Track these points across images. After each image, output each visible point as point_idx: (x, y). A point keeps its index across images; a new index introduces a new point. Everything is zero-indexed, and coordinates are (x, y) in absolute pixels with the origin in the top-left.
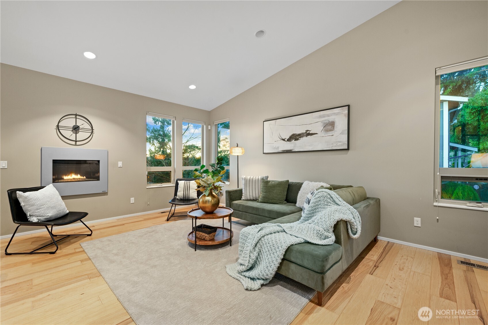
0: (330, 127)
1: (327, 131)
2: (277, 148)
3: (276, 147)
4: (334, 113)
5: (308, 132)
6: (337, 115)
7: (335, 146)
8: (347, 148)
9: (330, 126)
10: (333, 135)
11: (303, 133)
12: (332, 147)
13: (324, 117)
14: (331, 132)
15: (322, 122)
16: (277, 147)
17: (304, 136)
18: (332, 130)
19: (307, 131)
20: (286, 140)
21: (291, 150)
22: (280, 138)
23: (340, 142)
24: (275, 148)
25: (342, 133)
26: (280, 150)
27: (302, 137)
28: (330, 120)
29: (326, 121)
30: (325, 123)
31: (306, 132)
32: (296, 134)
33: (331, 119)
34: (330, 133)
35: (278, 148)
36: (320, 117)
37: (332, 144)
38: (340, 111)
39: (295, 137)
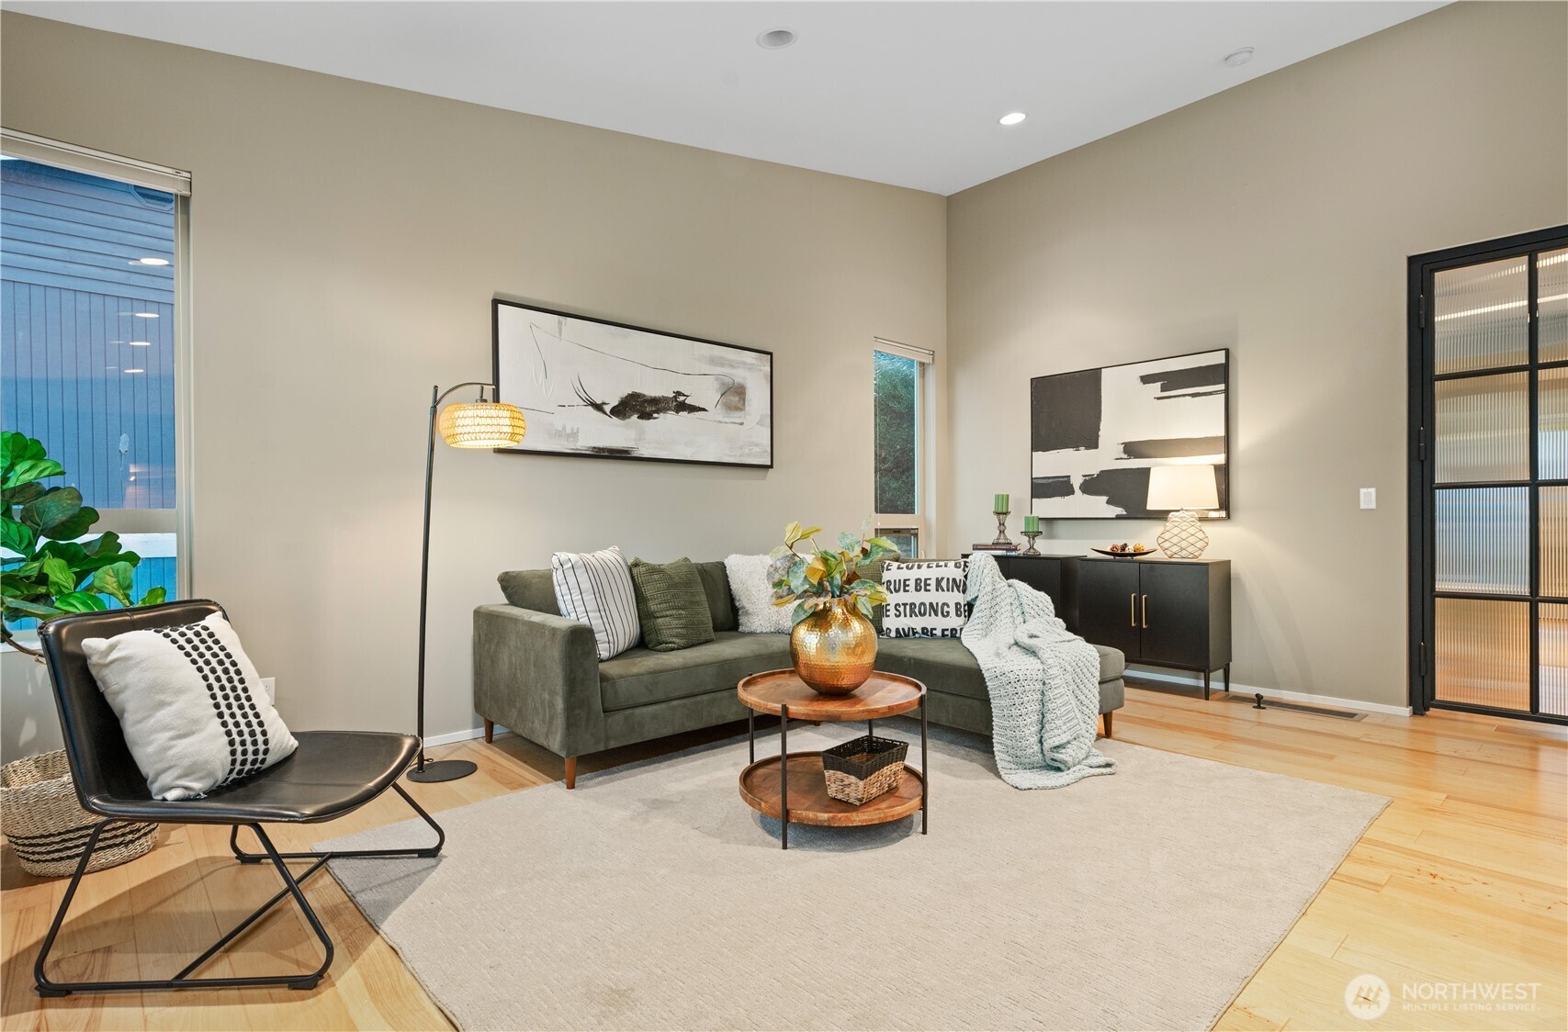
0: (737, 399)
1: (731, 408)
2: (568, 436)
3: (564, 428)
4: (745, 363)
5: (682, 398)
6: (750, 369)
7: (748, 455)
8: (769, 464)
9: (734, 395)
10: (742, 424)
11: (665, 399)
12: (741, 455)
13: (722, 365)
14: (737, 414)
15: (718, 377)
16: (568, 431)
17: (669, 410)
18: (741, 409)
19: (679, 394)
20: (607, 409)
21: (627, 452)
22: (583, 395)
23: (757, 445)
24: (559, 434)
25: (760, 423)
26: (584, 443)
27: (665, 410)
28: (737, 380)
29: (727, 380)
30: (723, 384)
31: (675, 397)
32: (644, 396)
33: (739, 375)
34: (736, 417)
35: (574, 435)
36: (714, 361)
37: (741, 448)
38: (754, 361)
39: (636, 406)
